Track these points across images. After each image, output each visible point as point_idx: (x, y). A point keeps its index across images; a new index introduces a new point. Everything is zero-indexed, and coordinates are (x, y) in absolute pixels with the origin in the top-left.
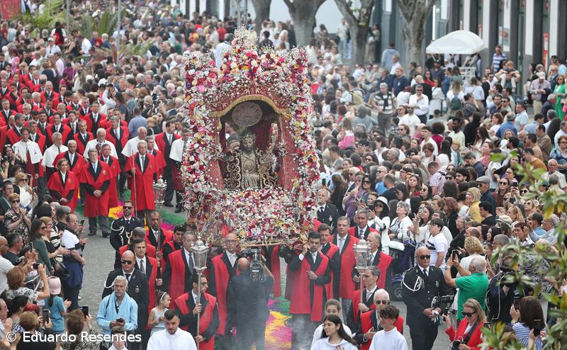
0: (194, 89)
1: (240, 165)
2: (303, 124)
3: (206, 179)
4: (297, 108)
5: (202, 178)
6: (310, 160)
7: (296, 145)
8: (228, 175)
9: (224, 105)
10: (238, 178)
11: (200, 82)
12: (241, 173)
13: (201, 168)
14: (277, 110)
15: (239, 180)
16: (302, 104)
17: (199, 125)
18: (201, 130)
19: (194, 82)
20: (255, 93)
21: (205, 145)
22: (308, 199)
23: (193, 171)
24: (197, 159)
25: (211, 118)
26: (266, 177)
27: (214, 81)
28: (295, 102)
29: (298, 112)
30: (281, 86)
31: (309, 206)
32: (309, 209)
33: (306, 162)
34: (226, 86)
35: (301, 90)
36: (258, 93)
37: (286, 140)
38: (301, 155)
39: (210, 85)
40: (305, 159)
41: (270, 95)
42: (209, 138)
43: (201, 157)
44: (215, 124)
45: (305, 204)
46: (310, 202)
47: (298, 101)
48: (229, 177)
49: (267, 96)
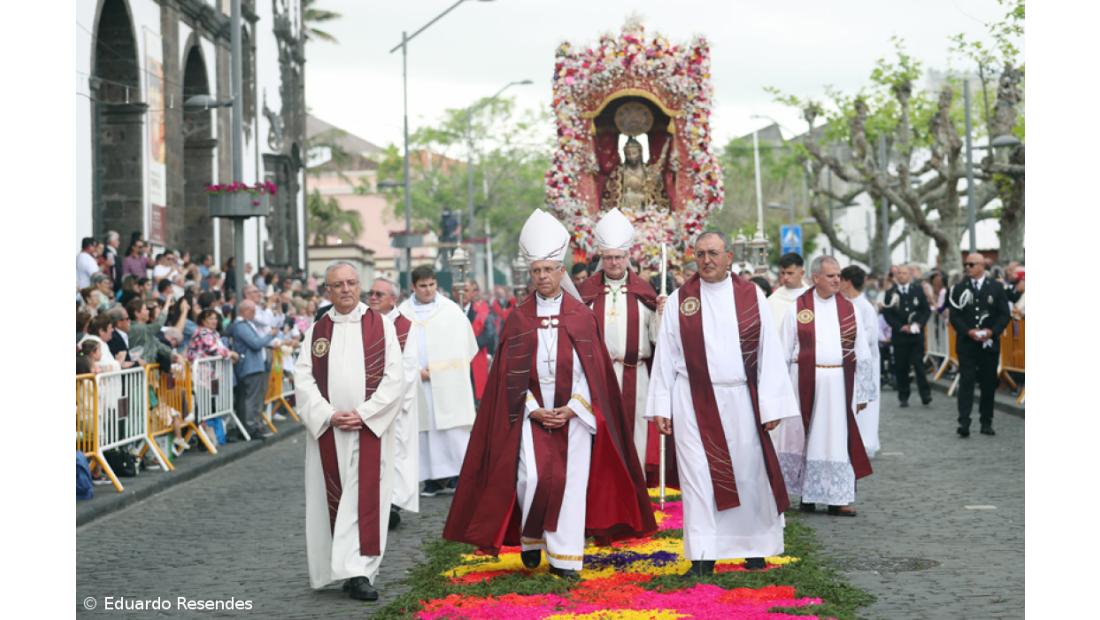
0: (561, 81)
1: (622, 182)
2: (701, 131)
3: (572, 195)
4: (694, 110)
5: (566, 192)
6: (709, 177)
7: (690, 157)
8: (607, 195)
9: (597, 102)
10: (617, 197)
11: (570, 73)
12: (622, 191)
13: (566, 180)
14: (668, 111)
15: (618, 200)
16: (701, 105)
17: (565, 127)
18: (566, 132)
19: (563, 73)
20: (633, 86)
21: (571, 152)
22: (691, 221)
23: (554, 185)
24: (560, 168)
25: (580, 119)
26: (653, 197)
27: (586, 72)
28: (691, 102)
29: (696, 116)
30: (672, 80)
31: (692, 229)
32: (691, 233)
33: (703, 178)
34: (595, 77)
35: (700, 88)
36: (638, 88)
37: (680, 150)
38: (697, 170)
39: (582, 76)
40: (702, 175)
41: (655, 90)
42: (577, 144)
43: (566, 167)
44: (587, 127)
45: (688, 226)
46: (694, 225)
47: (695, 101)
48: (609, 198)
49: (651, 91)
